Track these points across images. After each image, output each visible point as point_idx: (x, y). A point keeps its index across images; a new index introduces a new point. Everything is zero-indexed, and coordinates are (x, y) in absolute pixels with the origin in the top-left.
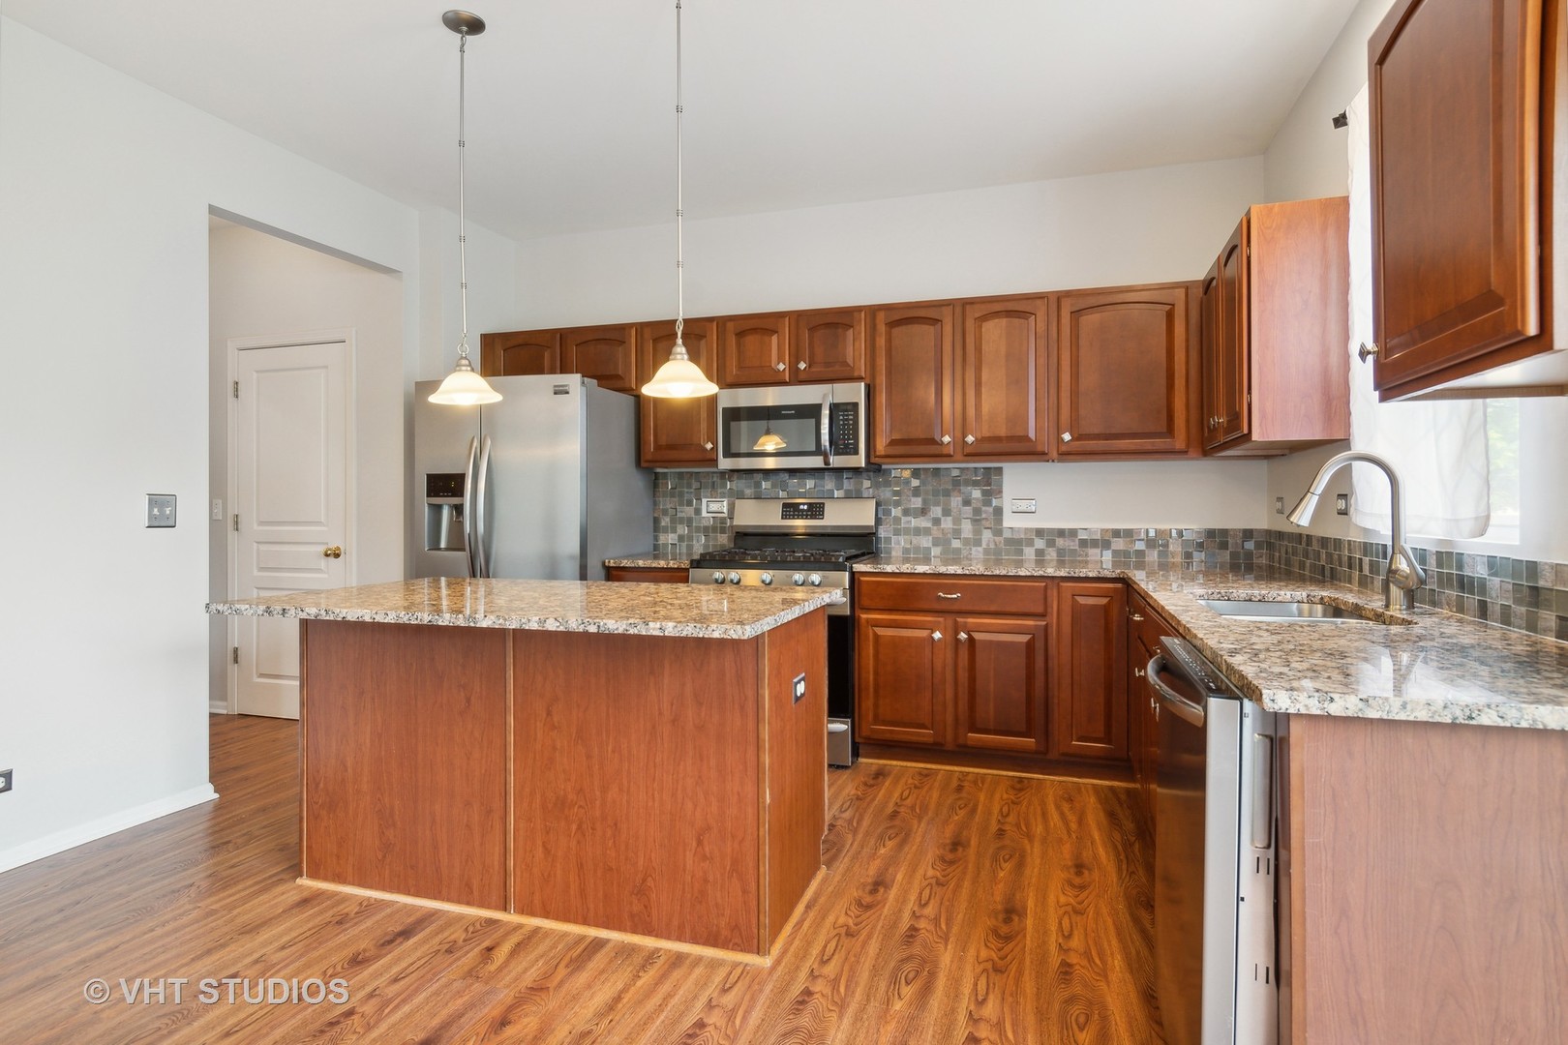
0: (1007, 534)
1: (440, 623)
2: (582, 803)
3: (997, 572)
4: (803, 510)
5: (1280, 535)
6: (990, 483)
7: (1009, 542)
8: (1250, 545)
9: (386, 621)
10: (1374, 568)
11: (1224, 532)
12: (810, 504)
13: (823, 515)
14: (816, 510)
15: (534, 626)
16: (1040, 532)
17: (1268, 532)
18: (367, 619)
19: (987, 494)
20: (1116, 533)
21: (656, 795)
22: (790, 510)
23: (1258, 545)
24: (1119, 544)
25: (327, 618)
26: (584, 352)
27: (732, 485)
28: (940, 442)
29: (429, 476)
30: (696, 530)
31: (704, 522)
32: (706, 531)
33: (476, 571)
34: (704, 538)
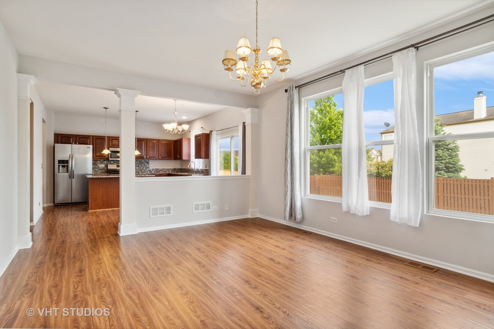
0: (150, 169)
5: (182, 169)
6: (148, 163)
8: (178, 170)
10: (192, 171)
11: (175, 169)
16: (154, 169)
17: (180, 169)
20: (164, 169)
22: (118, 166)
23: (179, 170)
24: (164, 170)
26: (80, 139)
27: (105, 162)
28: (144, 157)
29: (58, 160)
30: (98, 169)
31: (100, 168)
32: (100, 170)
33: (71, 176)
34: (100, 171)
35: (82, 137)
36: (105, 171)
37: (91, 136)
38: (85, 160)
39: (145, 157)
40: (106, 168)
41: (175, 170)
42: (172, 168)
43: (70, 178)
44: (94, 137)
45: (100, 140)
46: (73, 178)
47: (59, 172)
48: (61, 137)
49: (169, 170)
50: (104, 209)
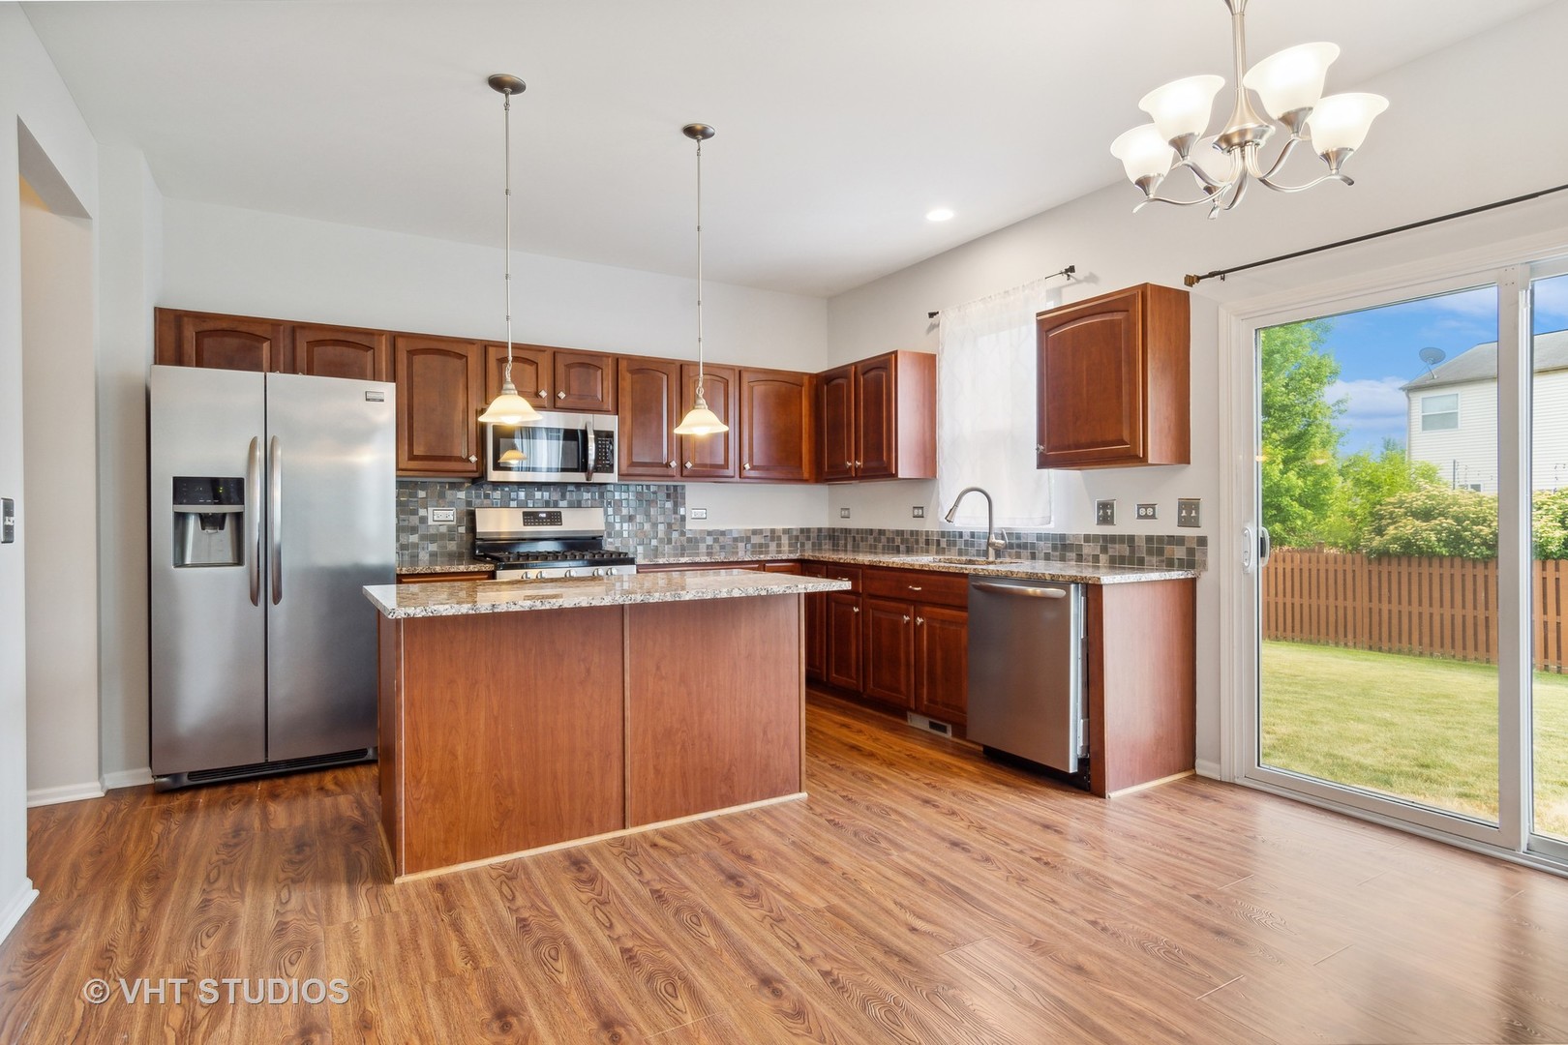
0: (689, 535)
1: (651, 601)
2: (685, 728)
3: (731, 560)
4: (542, 518)
5: (847, 531)
6: (676, 496)
7: (689, 540)
9: (602, 604)
12: (547, 513)
13: (561, 521)
14: (555, 518)
15: (724, 595)
16: (709, 533)
18: (584, 604)
19: (676, 505)
20: (755, 532)
21: (737, 710)
22: (530, 518)
23: (825, 539)
25: (543, 608)
26: (318, 351)
27: (462, 495)
28: (668, 465)
29: (174, 478)
30: (423, 538)
31: (432, 531)
32: (433, 538)
33: (265, 589)
34: (433, 547)
35: (328, 336)
36: (459, 546)
37: (381, 333)
38: (347, 482)
39: (673, 464)
40: (462, 530)
41: (808, 538)
42: (795, 523)
43: (254, 600)
44: (401, 344)
45: (435, 360)
46: (277, 598)
47: (180, 563)
48: (200, 335)
49: (779, 538)
50: (509, 851)
